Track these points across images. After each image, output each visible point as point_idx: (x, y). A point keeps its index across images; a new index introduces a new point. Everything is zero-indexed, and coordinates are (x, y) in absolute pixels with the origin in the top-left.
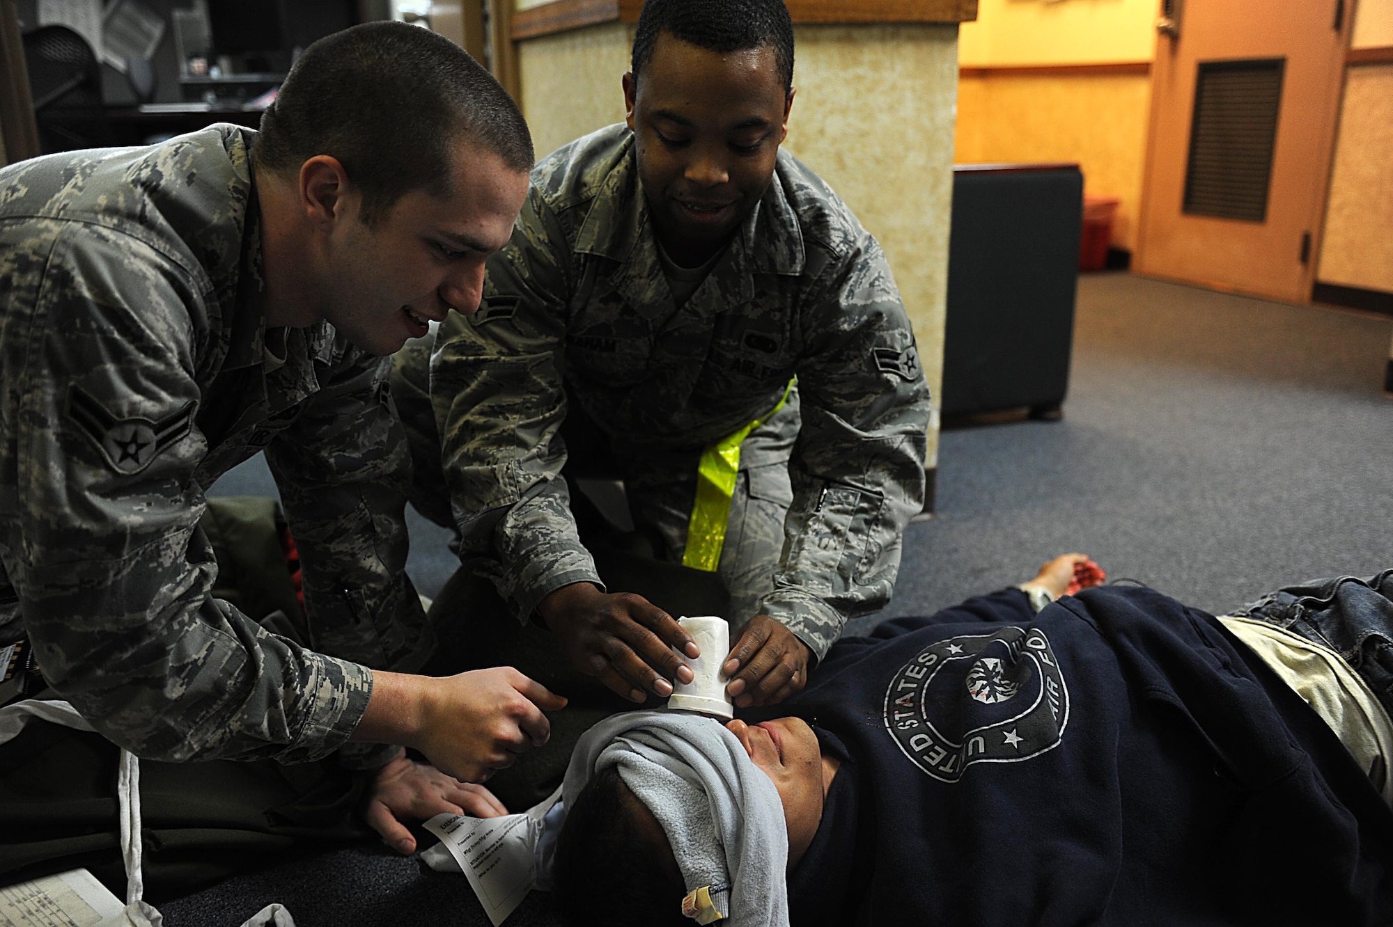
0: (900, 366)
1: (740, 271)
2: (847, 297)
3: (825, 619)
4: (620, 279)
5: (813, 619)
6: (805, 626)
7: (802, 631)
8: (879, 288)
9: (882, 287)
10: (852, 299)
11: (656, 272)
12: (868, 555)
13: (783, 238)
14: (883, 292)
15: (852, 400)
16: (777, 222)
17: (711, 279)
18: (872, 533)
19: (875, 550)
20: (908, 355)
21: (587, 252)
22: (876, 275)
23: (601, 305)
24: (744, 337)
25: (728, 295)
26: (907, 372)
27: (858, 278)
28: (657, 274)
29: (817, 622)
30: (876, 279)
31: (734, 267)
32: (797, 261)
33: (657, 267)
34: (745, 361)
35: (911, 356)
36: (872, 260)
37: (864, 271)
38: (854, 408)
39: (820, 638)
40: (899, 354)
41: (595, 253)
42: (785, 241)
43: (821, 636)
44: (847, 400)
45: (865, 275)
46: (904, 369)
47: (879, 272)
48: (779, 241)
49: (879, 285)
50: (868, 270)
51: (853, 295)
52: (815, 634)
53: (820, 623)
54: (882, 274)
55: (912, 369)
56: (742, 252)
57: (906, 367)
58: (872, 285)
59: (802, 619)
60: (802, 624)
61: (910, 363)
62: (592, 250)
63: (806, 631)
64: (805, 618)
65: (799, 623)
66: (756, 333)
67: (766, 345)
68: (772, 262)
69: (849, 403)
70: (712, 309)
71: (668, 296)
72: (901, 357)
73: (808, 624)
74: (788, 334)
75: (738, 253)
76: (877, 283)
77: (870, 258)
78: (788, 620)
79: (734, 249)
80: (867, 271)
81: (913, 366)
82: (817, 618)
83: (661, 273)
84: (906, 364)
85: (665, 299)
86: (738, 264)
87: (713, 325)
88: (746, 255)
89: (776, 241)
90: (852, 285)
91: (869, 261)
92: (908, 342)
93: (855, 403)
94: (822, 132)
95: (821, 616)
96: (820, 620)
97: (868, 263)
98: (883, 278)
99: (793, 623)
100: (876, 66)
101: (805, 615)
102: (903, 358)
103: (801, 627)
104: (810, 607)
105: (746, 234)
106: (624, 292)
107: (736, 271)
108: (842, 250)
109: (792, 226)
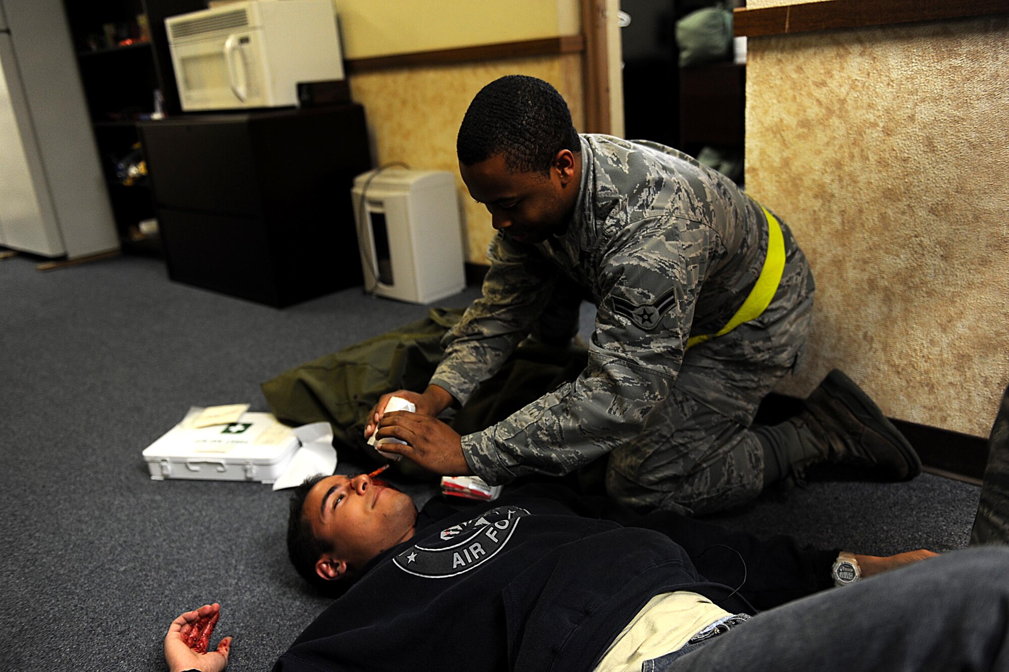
3: (486, 453)
5: (479, 448)
6: (471, 449)
7: (468, 451)
26: (640, 322)
29: (480, 451)
35: (649, 313)
39: (477, 461)
42: (585, 229)
43: (479, 461)
52: (475, 457)
53: (481, 453)
59: (472, 444)
60: (471, 447)
61: (646, 317)
63: (470, 452)
64: (474, 445)
65: (469, 445)
72: (636, 309)
73: (474, 449)
81: (650, 321)
84: (641, 316)
94: (912, 118)
99: (466, 443)
100: (974, 57)
101: (476, 444)
102: (638, 311)
103: (469, 448)
104: (483, 441)
108: (612, 231)
109: (590, 220)
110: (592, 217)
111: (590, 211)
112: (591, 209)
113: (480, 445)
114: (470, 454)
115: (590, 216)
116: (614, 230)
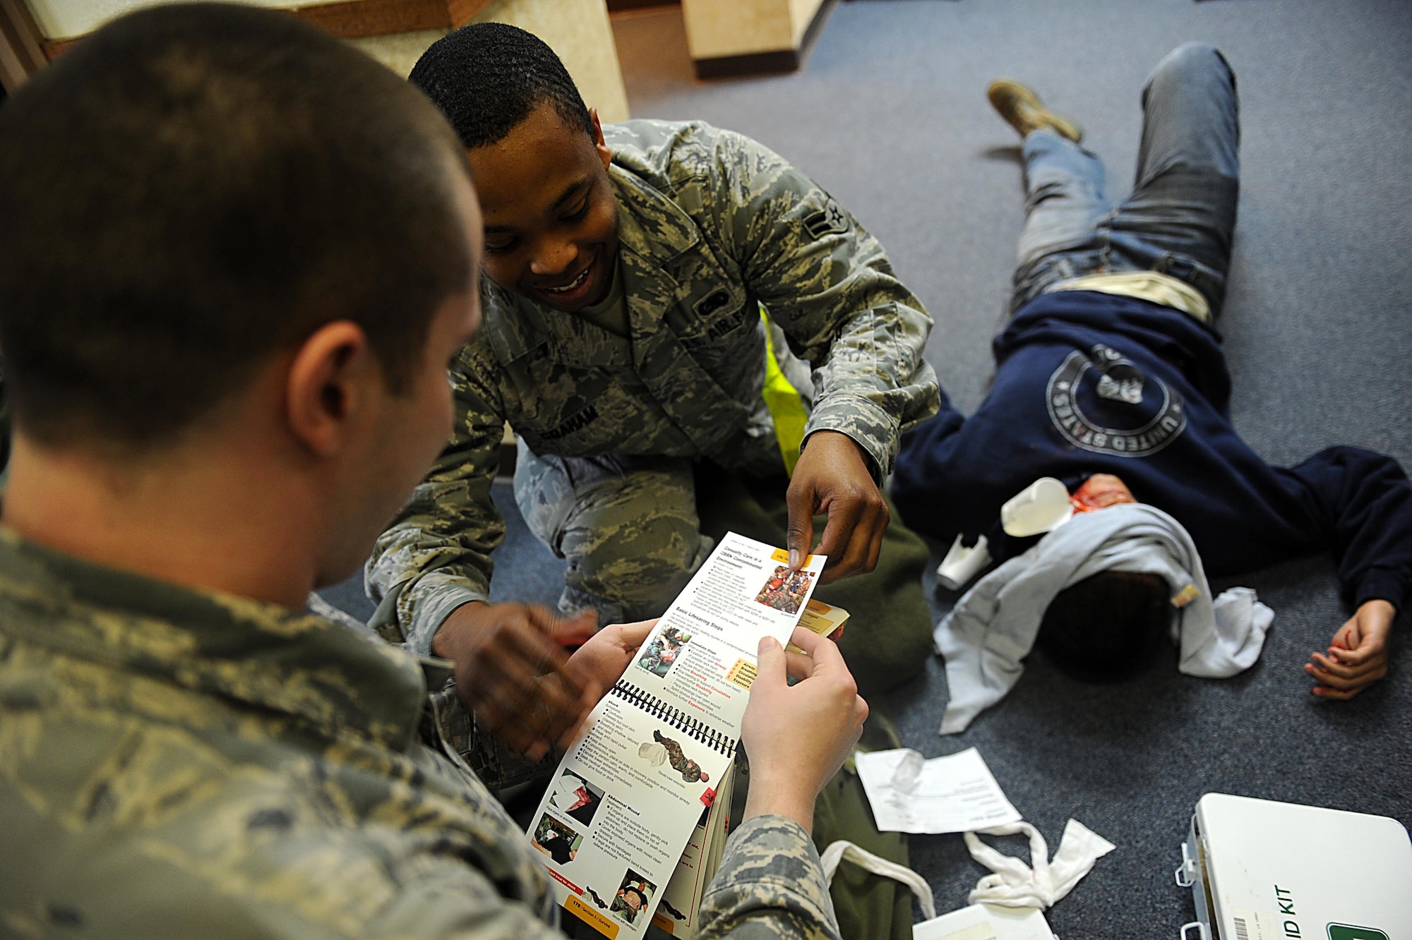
0: (830, 224)
1: (649, 273)
2: (744, 196)
3: (877, 421)
4: (557, 354)
5: (865, 419)
6: (857, 427)
7: (856, 432)
8: (767, 169)
9: (769, 165)
10: (749, 194)
11: (579, 326)
12: (903, 357)
13: (662, 219)
14: (774, 169)
15: (813, 277)
16: (647, 211)
17: (634, 300)
18: (897, 339)
19: (908, 353)
20: (831, 210)
21: (512, 360)
22: (756, 159)
23: (554, 384)
24: (697, 312)
25: (657, 299)
26: (838, 225)
27: (743, 172)
28: (583, 327)
29: (869, 422)
30: (760, 163)
31: (641, 274)
32: (689, 230)
33: (578, 321)
34: (716, 325)
35: (834, 209)
36: (744, 147)
37: (744, 162)
38: (820, 281)
40: (824, 213)
41: (518, 357)
42: (667, 221)
43: (874, 436)
44: (809, 280)
45: (747, 166)
46: (834, 224)
47: (758, 155)
48: (661, 225)
49: (765, 167)
50: (747, 159)
51: (748, 190)
52: (869, 435)
53: (873, 425)
54: (761, 155)
55: (841, 220)
56: (636, 258)
57: (835, 221)
58: (759, 170)
59: (853, 420)
60: (855, 425)
61: (837, 216)
62: (513, 356)
63: (860, 431)
64: (856, 419)
65: (851, 424)
66: (703, 300)
67: (720, 299)
68: (668, 247)
69: (812, 280)
70: (655, 320)
71: (605, 335)
72: (826, 215)
73: (861, 425)
74: (725, 276)
75: (635, 262)
76: (762, 166)
77: (741, 147)
78: (839, 422)
79: (629, 262)
80: (747, 161)
81: (841, 217)
82: (869, 419)
83: (584, 322)
84: (834, 218)
85: (605, 339)
86: (643, 270)
87: (666, 326)
88: (644, 258)
89: (659, 227)
90: (741, 182)
91: (742, 150)
92: (824, 197)
93: (817, 277)
95: (872, 418)
96: (871, 421)
97: (742, 153)
98: (764, 158)
99: (844, 424)
101: (856, 416)
102: (829, 215)
103: (854, 427)
104: (860, 408)
105: (628, 242)
106: (568, 360)
107: (646, 276)
108: (703, 170)
109: (663, 204)
110: (663, 199)
111: (652, 195)
112: (653, 192)
113: (863, 415)
114: (861, 435)
115: (658, 200)
116: (705, 167)
